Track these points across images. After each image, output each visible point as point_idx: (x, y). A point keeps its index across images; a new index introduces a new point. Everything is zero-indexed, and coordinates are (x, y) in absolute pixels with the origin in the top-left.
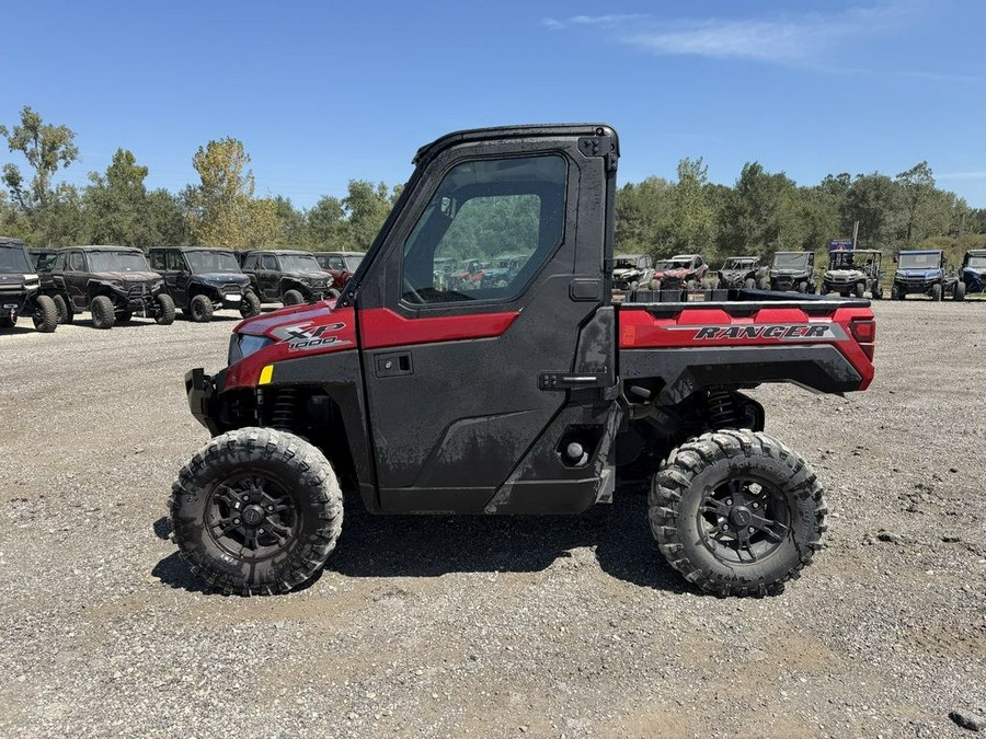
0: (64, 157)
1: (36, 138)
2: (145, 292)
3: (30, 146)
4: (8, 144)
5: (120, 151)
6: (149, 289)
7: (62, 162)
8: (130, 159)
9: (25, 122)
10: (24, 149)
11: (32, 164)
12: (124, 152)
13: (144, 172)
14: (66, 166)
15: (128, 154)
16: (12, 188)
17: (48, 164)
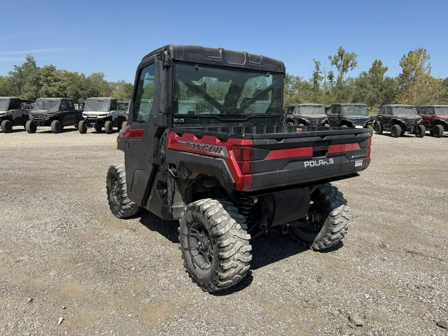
0: (351, 66)
1: (342, 59)
2: (317, 123)
3: (338, 63)
4: (331, 63)
5: (376, 61)
6: (319, 122)
7: (351, 68)
8: (380, 64)
9: (339, 53)
10: (336, 64)
11: (339, 70)
12: (378, 61)
13: (386, 69)
14: (352, 70)
15: (380, 61)
16: (330, 81)
17: (344, 70)
